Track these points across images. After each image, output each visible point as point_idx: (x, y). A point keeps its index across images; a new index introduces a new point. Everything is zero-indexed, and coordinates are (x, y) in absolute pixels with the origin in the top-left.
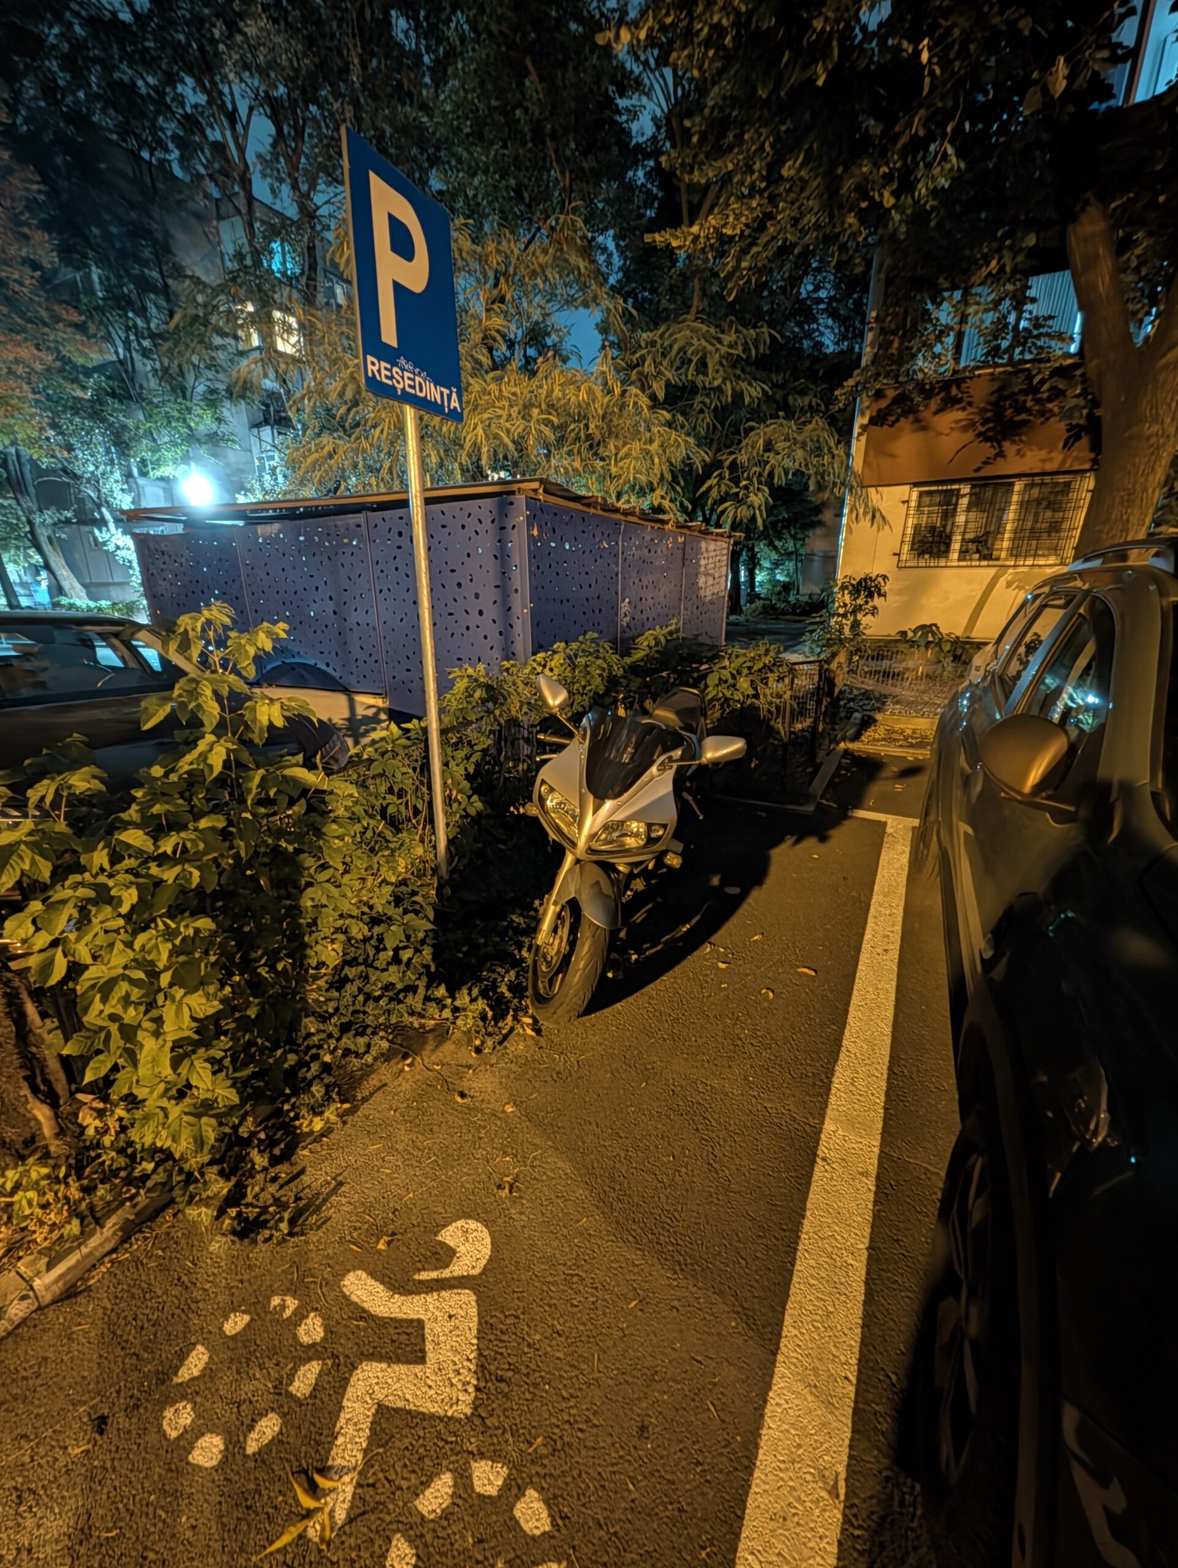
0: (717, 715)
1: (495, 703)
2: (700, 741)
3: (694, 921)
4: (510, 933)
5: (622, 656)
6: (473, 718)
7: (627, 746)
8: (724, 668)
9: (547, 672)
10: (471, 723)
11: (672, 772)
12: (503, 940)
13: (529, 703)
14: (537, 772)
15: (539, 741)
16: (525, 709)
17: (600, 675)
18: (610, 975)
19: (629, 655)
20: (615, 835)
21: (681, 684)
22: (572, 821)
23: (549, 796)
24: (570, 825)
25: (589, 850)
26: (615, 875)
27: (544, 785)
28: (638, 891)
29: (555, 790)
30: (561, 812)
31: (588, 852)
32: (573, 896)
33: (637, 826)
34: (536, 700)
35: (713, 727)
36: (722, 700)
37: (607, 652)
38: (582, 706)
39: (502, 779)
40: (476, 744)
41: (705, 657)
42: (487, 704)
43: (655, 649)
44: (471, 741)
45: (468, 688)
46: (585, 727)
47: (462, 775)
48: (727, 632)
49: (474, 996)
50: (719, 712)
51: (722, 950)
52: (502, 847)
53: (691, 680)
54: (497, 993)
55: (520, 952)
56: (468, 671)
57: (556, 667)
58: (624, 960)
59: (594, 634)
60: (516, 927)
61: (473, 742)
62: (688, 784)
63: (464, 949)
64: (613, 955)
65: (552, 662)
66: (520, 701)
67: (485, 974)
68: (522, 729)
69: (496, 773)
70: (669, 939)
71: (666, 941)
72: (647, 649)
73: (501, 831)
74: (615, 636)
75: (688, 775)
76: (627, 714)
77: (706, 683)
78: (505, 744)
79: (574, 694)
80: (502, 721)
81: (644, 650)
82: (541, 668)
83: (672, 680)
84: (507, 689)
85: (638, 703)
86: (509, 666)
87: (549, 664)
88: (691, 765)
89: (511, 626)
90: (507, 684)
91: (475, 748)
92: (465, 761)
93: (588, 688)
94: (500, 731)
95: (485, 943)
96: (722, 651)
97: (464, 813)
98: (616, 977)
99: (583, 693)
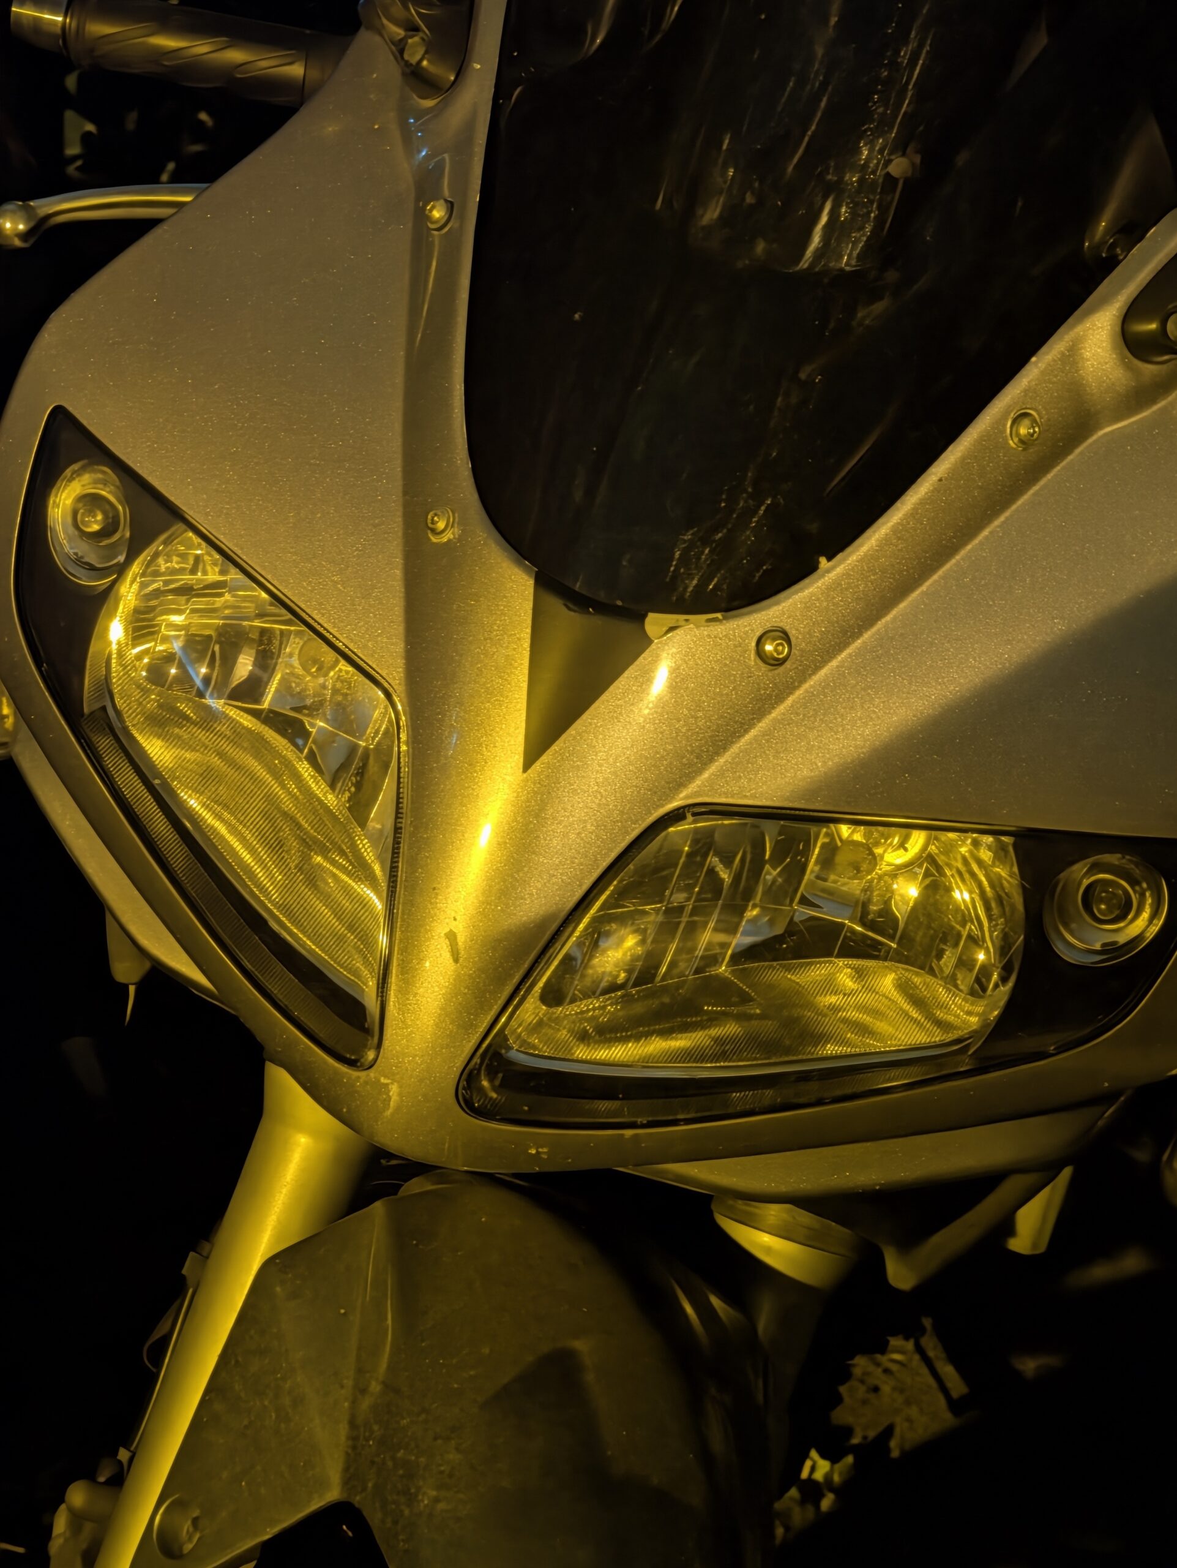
20: (729, 935)
22: (331, 800)
23: (121, 570)
24: (309, 845)
25: (491, 1075)
26: (715, 1301)
27: (78, 473)
28: (895, 1453)
29: (176, 514)
30: (235, 726)
31: (481, 1090)
32: (333, 1494)
33: (931, 859)
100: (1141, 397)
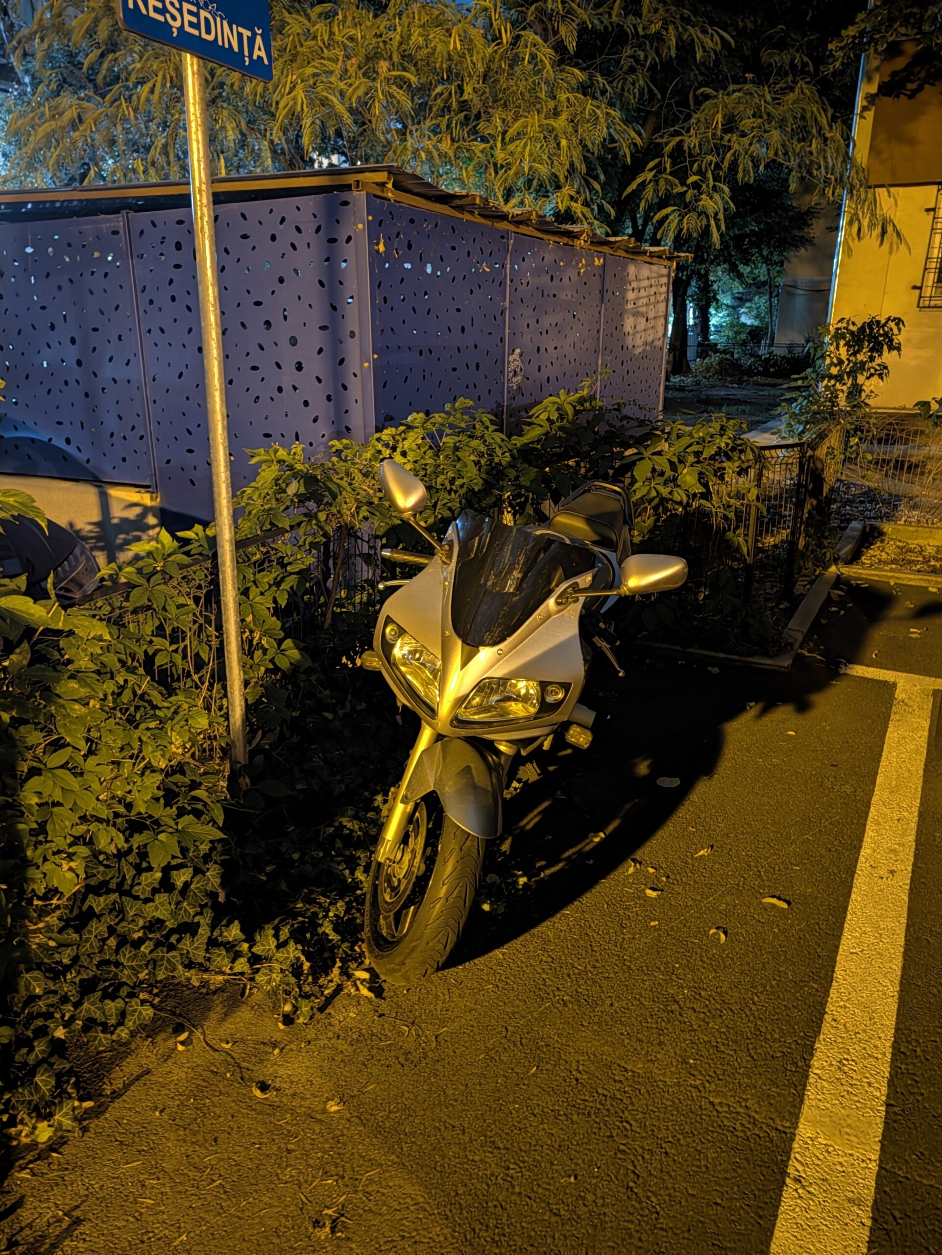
0: (650, 522)
1: (319, 502)
2: (621, 562)
3: (611, 828)
4: (339, 844)
5: (509, 437)
6: (285, 524)
8: (659, 453)
9: (397, 457)
10: (282, 531)
11: (579, 606)
12: (327, 853)
13: (370, 504)
14: (381, 604)
15: (384, 560)
16: (364, 512)
17: (477, 463)
18: (486, 907)
19: (520, 433)
20: (494, 698)
21: (596, 477)
22: (431, 677)
23: (397, 640)
24: (428, 684)
25: (455, 721)
26: (494, 757)
27: (390, 625)
29: (406, 632)
30: (415, 664)
31: (454, 723)
32: (432, 789)
33: (526, 686)
34: (381, 498)
35: (641, 542)
36: (657, 501)
37: (487, 428)
38: (450, 509)
39: (329, 615)
40: (290, 563)
41: (631, 437)
42: (307, 504)
43: (558, 424)
44: (283, 558)
45: (278, 479)
46: (452, 541)
47: (269, 609)
48: (666, 400)
49: (282, 938)
50: (652, 519)
51: (651, 870)
52: (329, 716)
53: (611, 472)
54: (318, 934)
55: (352, 873)
56: (279, 454)
57: (411, 450)
58: (507, 884)
59: (467, 401)
60: (347, 835)
61: (286, 561)
62: (602, 625)
63: (269, 869)
64: (492, 878)
65: (405, 442)
66: (357, 500)
67: (300, 905)
68: (359, 541)
69: (321, 606)
70: (574, 854)
71: (569, 857)
72: (547, 425)
73: (327, 692)
74: (500, 405)
75: (602, 611)
76: (515, 521)
77: (633, 476)
78: (335, 564)
79: (438, 491)
80: (329, 530)
81: (541, 426)
82: (388, 451)
83: (583, 471)
84: (338, 481)
85: (532, 504)
86: (340, 447)
87: (400, 445)
88: (607, 597)
89: (345, 388)
90: (337, 474)
91: (289, 568)
92: (274, 588)
93: (458, 482)
94: (326, 545)
95: (301, 859)
96: (657, 429)
97: (271, 666)
98: (496, 910)
99: (451, 490)
100: (559, 612)
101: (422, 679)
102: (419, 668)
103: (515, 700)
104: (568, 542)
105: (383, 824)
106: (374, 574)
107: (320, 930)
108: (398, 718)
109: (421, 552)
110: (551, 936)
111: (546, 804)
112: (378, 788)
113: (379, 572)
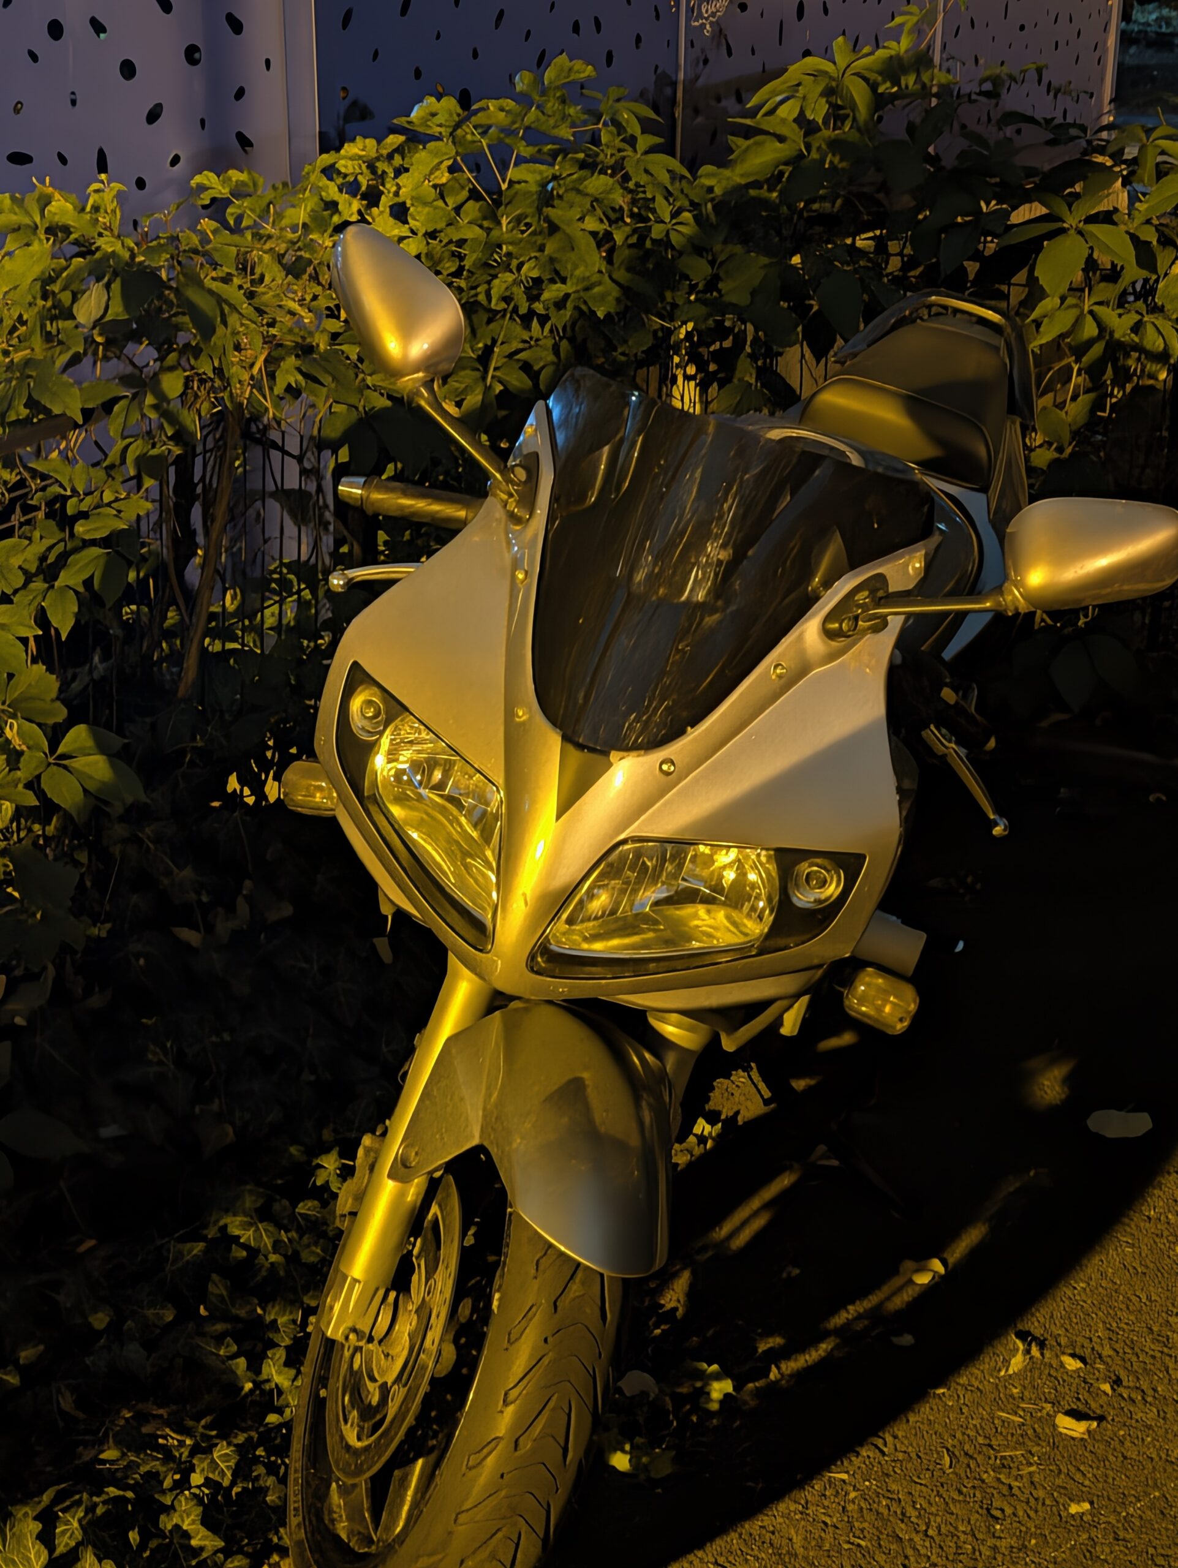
0: (1076, 411)
1: (163, 347)
2: (1001, 521)
3: (959, 1250)
4: (218, 1287)
5: (693, 166)
6: (71, 404)
7: (702, 534)
8: (1107, 218)
9: (382, 220)
10: (62, 425)
11: (887, 640)
12: (186, 1313)
13: (306, 350)
14: (338, 633)
15: (343, 507)
16: (289, 374)
17: (603, 240)
18: (621, 1461)
19: (723, 158)
20: (650, 895)
21: (934, 280)
22: (475, 834)
23: (381, 733)
24: (466, 854)
25: (542, 955)
26: (647, 1056)
27: (364, 690)
28: (740, 1123)
29: (406, 709)
30: (431, 800)
31: (538, 963)
32: (475, 1142)
33: (739, 860)
34: (335, 336)
35: (1054, 463)
36: (1098, 349)
37: (632, 141)
38: (526, 367)
39: (191, 663)
40: (84, 515)
41: (1030, 172)
42: (130, 348)
43: (826, 133)
44: (64, 499)
45: (51, 280)
46: (535, 456)
47: (24, 641)
48: (1122, 70)
49: (63, 1544)
50: (1085, 399)
51: (1072, 1364)
52: (190, 936)
53: (972, 268)
54: (161, 1534)
55: (255, 1366)
56: (53, 207)
57: (418, 199)
58: (679, 1400)
59: (578, 64)
60: (244, 1261)
61: (71, 508)
62: (948, 695)
63: (26, 1355)
64: (636, 1382)
65: (403, 180)
66: (268, 340)
67: (110, 1454)
68: (275, 455)
69: (169, 634)
70: (859, 1317)
71: (848, 1324)
72: (795, 134)
73: (187, 873)
74: (666, 81)
75: (948, 654)
76: (706, 404)
77: (1032, 281)
78: (207, 517)
79: (493, 316)
80: (192, 422)
81: (781, 139)
82: (356, 204)
83: (894, 264)
84: (215, 286)
85: (753, 357)
86: (224, 191)
87: (390, 186)
88: (962, 615)
89: (236, 26)
90: (215, 265)
91: (80, 528)
92: (38, 585)
93: (552, 292)
94: (183, 464)
95: (115, 1329)
96: (1102, 151)
97: (31, 800)
98: (646, 1468)
99: (531, 313)
100: (832, 657)
101: (451, 840)
102: (443, 810)
103: (708, 901)
104: (855, 460)
105: (340, 1233)
106: (316, 546)
107: (167, 1523)
108: (382, 945)
109: (445, 486)
110: (797, 1540)
111: (785, 1181)
112: (327, 1135)
113: (328, 541)
